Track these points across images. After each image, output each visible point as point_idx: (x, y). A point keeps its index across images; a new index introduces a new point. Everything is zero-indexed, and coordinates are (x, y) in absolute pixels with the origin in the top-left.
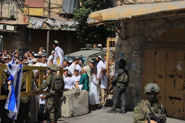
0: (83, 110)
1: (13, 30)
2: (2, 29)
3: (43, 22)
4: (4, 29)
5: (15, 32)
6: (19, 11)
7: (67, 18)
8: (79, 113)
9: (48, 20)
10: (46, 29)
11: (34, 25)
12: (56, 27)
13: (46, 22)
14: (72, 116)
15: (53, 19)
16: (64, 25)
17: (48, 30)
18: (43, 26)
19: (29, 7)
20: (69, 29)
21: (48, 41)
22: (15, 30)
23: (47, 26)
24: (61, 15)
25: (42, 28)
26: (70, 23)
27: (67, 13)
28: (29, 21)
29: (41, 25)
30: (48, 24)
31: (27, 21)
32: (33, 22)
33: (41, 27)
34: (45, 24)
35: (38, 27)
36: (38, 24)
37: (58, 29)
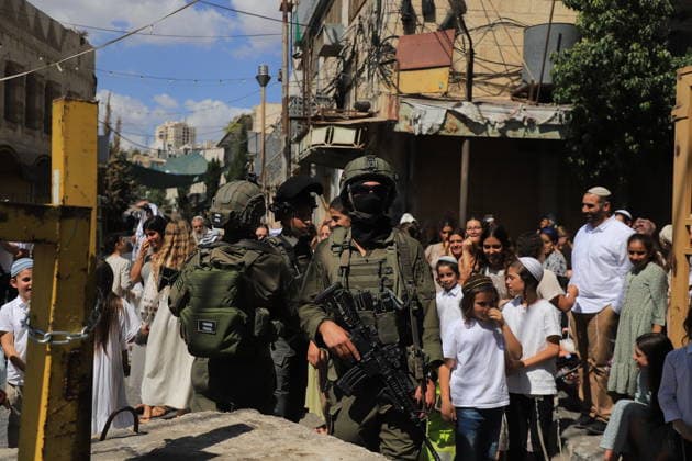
1: (351, 141)
2: (323, 141)
3: (448, 111)
4: (326, 141)
5: (356, 147)
7: (534, 99)
9: (466, 104)
10: (457, 134)
11: (416, 120)
12: (490, 129)
13: (456, 109)
16: (520, 119)
17: (463, 138)
18: (447, 125)
19: (400, 70)
20: (536, 134)
21: (464, 175)
22: (356, 142)
23: (462, 125)
24: (516, 94)
25: (443, 132)
26: (544, 114)
27: (533, 82)
28: (398, 108)
29: (441, 122)
30: (463, 119)
31: (394, 110)
32: (412, 113)
33: (438, 128)
34: (452, 119)
35: (431, 129)
36: (430, 118)
37: (497, 135)
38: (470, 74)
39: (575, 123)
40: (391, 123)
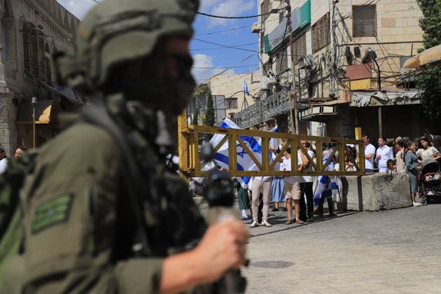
0: (401, 200)
1: (331, 111)
2: (318, 112)
3: (372, 96)
4: (320, 112)
5: (334, 114)
6: (340, 87)
7: (407, 88)
8: (394, 205)
9: (379, 93)
10: (376, 105)
11: (359, 101)
12: (390, 102)
13: (375, 95)
14: (382, 209)
15: (384, 92)
16: (402, 97)
17: (378, 107)
18: (372, 102)
19: (350, 80)
20: (409, 102)
21: (380, 121)
22: (333, 112)
23: (377, 101)
24: (399, 85)
25: (370, 105)
26: (412, 94)
27: (406, 81)
28: (351, 97)
29: (369, 101)
30: (378, 99)
31: (349, 98)
32: (357, 99)
33: (368, 103)
34: (373, 100)
35: (365, 104)
36: (365, 100)
37: (393, 104)
38: (379, 77)
39: (425, 97)
40: (348, 103)
